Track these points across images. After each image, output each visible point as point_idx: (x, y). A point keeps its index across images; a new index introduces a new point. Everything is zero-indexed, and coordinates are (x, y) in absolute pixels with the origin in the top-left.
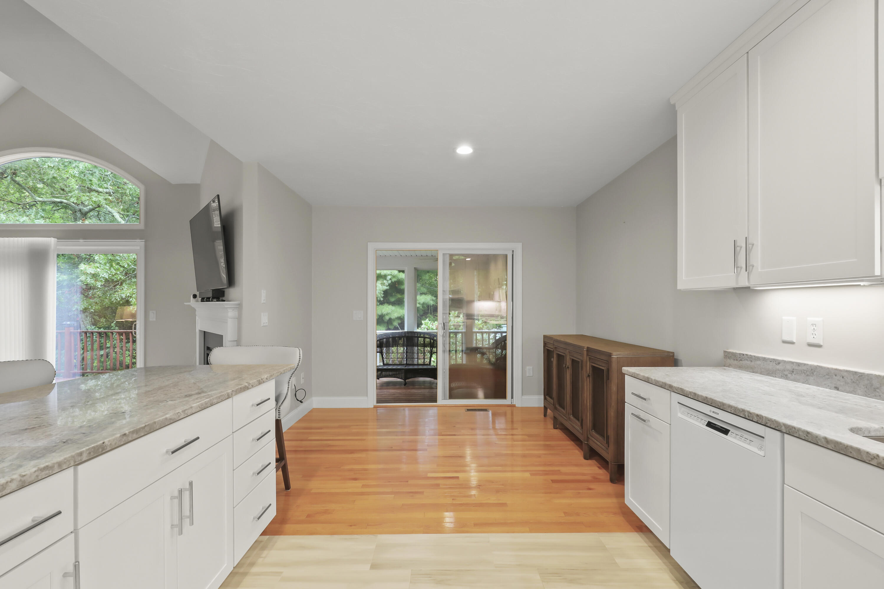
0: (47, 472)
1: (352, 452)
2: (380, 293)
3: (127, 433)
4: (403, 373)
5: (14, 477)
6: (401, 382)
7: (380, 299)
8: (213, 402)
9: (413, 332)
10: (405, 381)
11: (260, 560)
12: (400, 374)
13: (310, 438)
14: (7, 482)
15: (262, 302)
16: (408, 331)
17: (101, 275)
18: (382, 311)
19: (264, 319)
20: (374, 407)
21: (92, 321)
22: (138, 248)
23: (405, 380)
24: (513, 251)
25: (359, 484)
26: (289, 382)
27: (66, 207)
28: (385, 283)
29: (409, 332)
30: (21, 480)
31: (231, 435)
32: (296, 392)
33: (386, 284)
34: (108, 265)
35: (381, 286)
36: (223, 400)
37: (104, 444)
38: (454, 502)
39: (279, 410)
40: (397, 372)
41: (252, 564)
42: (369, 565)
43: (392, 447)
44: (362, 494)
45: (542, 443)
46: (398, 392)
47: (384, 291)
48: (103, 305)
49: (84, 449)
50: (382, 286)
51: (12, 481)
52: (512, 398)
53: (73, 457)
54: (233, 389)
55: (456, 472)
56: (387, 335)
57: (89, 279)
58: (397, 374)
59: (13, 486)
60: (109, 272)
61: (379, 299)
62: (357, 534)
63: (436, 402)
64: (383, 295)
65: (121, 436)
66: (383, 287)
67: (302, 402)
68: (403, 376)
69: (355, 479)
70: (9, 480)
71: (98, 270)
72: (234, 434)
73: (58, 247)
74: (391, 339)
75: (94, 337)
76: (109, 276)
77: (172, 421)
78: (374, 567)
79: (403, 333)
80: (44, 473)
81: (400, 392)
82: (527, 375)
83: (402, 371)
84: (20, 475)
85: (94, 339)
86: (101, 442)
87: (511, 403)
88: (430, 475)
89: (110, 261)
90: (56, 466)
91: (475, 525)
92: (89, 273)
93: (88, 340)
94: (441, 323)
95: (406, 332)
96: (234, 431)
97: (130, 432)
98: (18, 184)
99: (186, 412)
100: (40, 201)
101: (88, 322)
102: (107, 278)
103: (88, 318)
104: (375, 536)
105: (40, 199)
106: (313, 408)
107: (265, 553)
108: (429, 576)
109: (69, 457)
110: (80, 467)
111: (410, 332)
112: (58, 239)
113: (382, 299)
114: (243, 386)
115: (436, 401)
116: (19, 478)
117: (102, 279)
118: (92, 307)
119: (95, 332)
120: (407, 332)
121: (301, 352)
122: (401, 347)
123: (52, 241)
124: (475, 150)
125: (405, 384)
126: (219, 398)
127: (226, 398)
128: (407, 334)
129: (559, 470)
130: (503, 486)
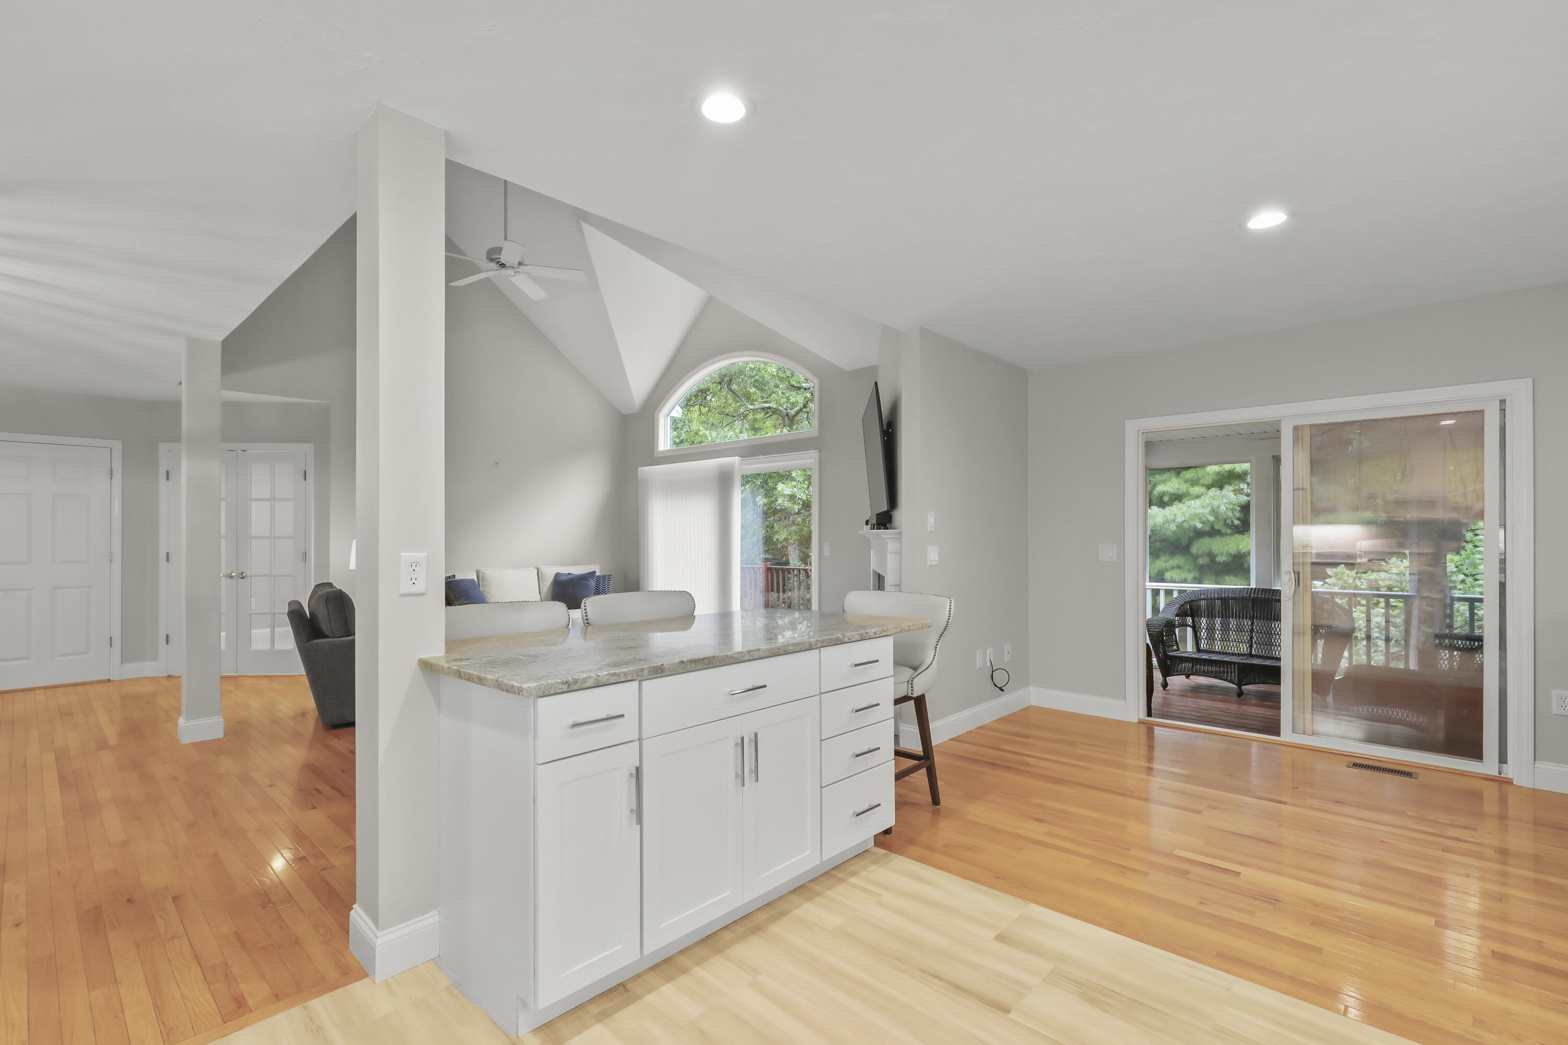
0: (615, 678)
1: (1057, 781)
2: (1233, 510)
3: (685, 662)
4: (1235, 672)
5: (592, 675)
6: (1232, 689)
7: (1232, 522)
8: (788, 649)
9: (1270, 590)
10: (1240, 688)
11: (864, 873)
12: (1227, 672)
13: (1002, 747)
14: (587, 678)
15: (928, 530)
16: (1258, 587)
17: (798, 496)
18: (1238, 547)
19: (933, 556)
20: (1139, 722)
21: (800, 556)
22: (812, 461)
23: (1240, 685)
24: (1503, 402)
25: (1042, 828)
26: (936, 648)
27: (775, 411)
28: (1242, 489)
29: (1259, 589)
30: (596, 679)
31: (818, 695)
32: (993, 672)
33: (1245, 491)
34: (806, 483)
35: (1233, 496)
36: (802, 649)
37: (663, 667)
38: (1201, 908)
39: (912, 684)
40: (1220, 667)
41: (854, 874)
42: (995, 934)
43: (1133, 792)
44: (1039, 843)
45: (1531, 874)
46: (1219, 706)
47: (1241, 507)
48: (802, 535)
49: (646, 666)
50: (1235, 495)
51: (590, 677)
52: (1503, 759)
53: (636, 671)
54: (818, 639)
55: (1241, 863)
56: (1208, 593)
57: (786, 502)
58: (1220, 672)
59: (591, 682)
60: (806, 491)
61: (1229, 522)
62: (1001, 890)
63: (1279, 736)
64: (1238, 515)
65: (678, 662)
66: (1238, 497)
67: (1002, 690)
68: (1235, 677)
69: (1040, 821)
70: (588, 676)
71: (795, 489)
72: (823, 695)
73: (743, 467)
74: (1218, 603)
75: (801, 575)
76: (807, 497)
77: (734, 661)
78: (1000, 938)
79: (1246, 590)
80: (613, 678)
81: (1222, 706)
82: (1554, 712)
83: (1233, 666)
84: (596, 675)
85: (801, 578)
86: (661, 664)
87: (1500, 773)
88: (1177, 852)
89: (808, 477)
90: (622, 675)
91: (1220, 955)
92: (786, 494)
93: (795, 580)
94: (1289, 572)
95: (1252, 589)
96: (822, 692)
97: (688, 661)
98: (733, 392)
99: (752, 653)
100: (752, 410)
101: (796, 556)
102: (805, 499)
103: (797, 551)
104: (1026, 903)
105: (752, 407)
106: (1031, 706)
107: (873, 867)
108: (1077, 985)
109: (633, 670)
110: (644, 683)
111: (1263, 589)
112: (742, 457)
113: (1237, 522)
114: (833, 636)
115: (1278, 733)
116: (595, 677)
117: (799, 501)
118: (791, 537)
119: (802, 569)
120: (1255, 589)
121: (952, 604)
122: (1243, 618)
123: (737, 459)
124: (1292, 215)
125: (1240, 694)
126: (797, 646)
127: (808, 647)
128: (1254, 594)
129: (1541, 942)
130: (1339, 920)
